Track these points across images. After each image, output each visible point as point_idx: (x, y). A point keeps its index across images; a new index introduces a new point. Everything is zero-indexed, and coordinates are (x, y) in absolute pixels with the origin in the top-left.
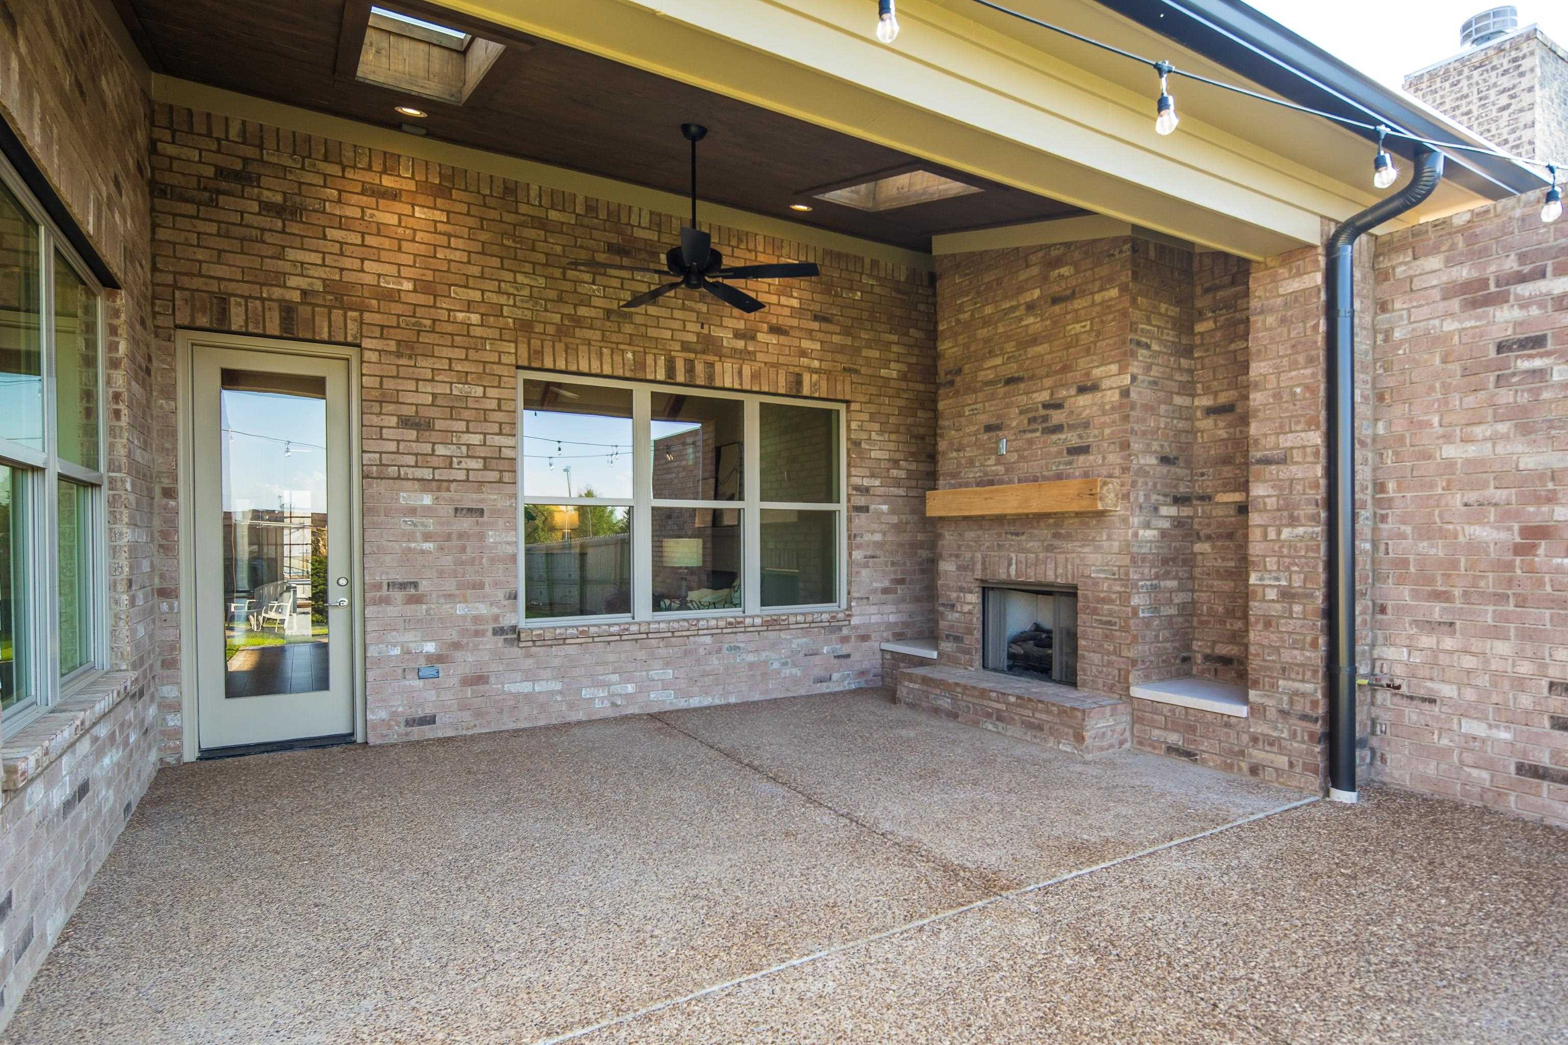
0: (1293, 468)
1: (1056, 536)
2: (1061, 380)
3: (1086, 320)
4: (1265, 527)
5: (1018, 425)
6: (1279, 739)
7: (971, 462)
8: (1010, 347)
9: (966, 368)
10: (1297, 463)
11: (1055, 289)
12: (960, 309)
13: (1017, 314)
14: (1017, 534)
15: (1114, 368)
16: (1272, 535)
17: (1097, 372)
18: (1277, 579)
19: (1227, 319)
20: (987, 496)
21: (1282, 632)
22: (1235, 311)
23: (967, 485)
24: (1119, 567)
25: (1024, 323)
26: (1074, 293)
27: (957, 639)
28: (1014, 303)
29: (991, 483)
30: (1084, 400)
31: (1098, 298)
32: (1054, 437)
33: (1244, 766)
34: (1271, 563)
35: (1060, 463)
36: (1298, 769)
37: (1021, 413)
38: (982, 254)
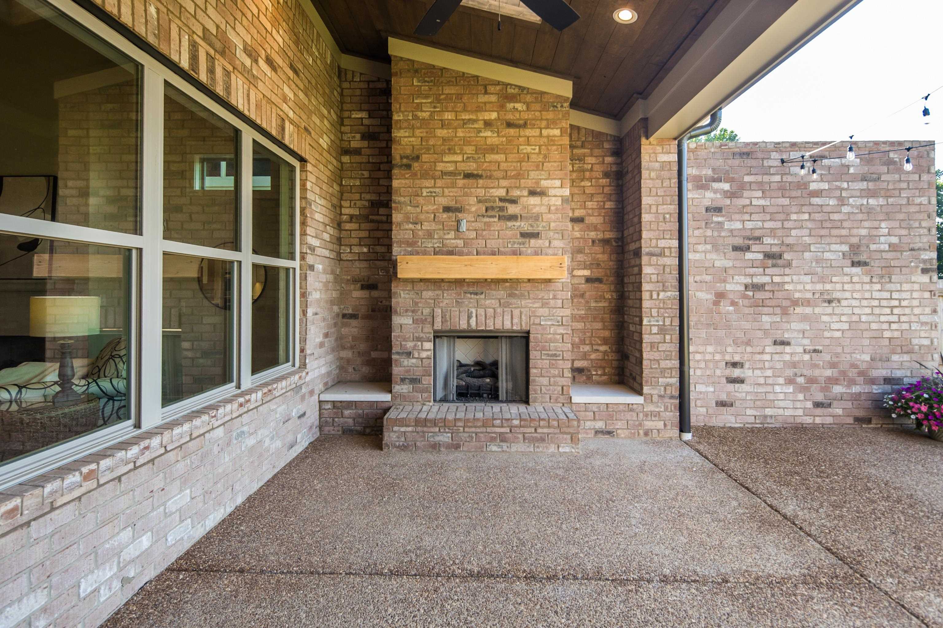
0: (665, 259)
1: (510, 295)
2: (515, 183)
3: (536, 146)
4: (651, 292)
5: (477, 210)
6: (659, 412)
7: (430, 235)
8: (470, 150)
9: (425, 157)
10: (667, 256)
11: (510, 117)
12: (419, 107)
13: (476, 126)
14: (476, 294)
15: (558, 183)
16: (655, 296)
17: (544, 183)
18: (658, 321)
19: (580, 167)
20: (466, 263)
21: (660, 351)
22: (584, 163)
23: (425, 253)
24: (562, 317)
25: (482, 135)
26: (525, 124)
27: (414, 381)
28: (473, 117)
29: (451, 253)
30: (534, 200)
31: (545, 132)
32: (510, 224)
33: (641, 432)
34: (654, 312)
35: (514, 243)
36: (669, 427)
37: (479, 201)
38: (442, 69)
